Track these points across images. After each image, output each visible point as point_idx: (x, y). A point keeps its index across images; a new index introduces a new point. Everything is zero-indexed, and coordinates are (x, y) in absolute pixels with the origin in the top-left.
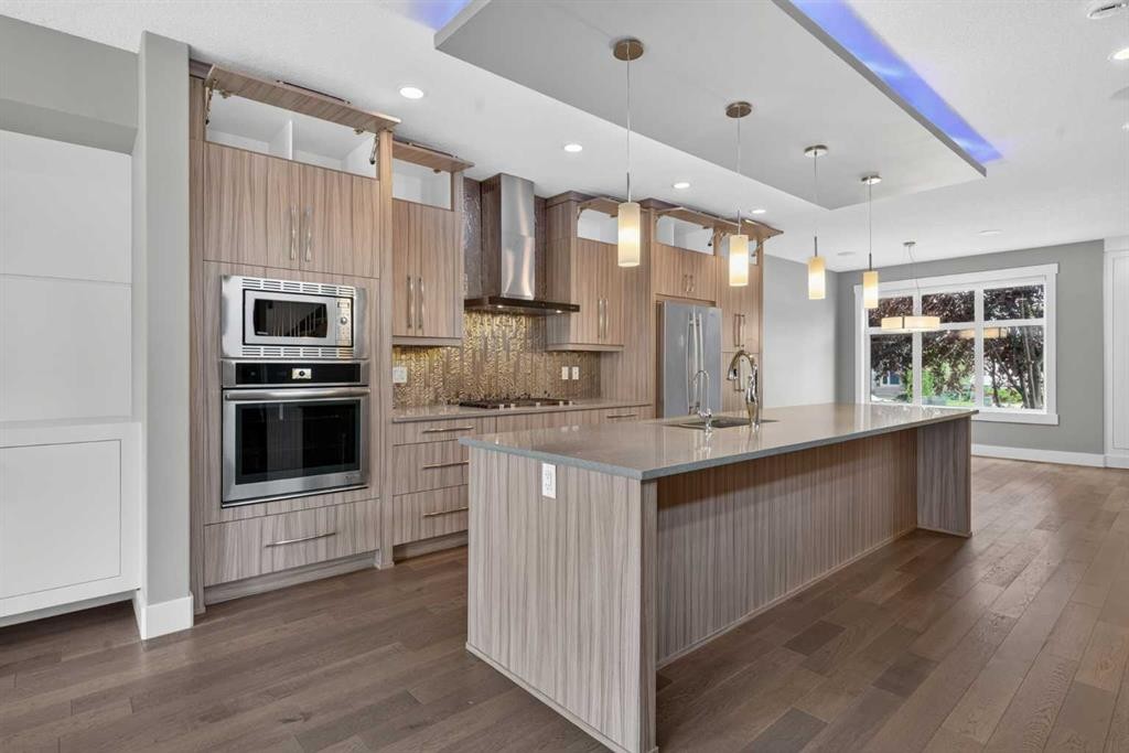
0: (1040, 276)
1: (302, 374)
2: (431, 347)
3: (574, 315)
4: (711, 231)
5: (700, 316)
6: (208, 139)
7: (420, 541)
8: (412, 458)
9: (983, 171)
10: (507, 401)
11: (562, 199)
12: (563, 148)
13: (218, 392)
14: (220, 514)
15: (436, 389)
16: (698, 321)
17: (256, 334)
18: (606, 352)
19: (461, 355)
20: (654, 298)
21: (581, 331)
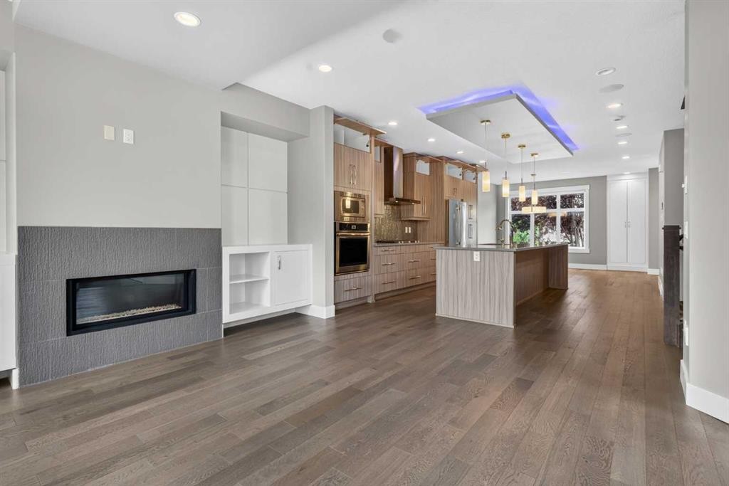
0: (584, 189)
1: (354, 227)
3: (415, 205)
5: (460, 205)
7: (381, 293)
8: (379, 261)
9: (572, 154)
11: (409, 156)
12: (427, 139)
16: (459, 208)
17: (343, 212)
18: (420, 221)
20: (445, 198)
21: (418, 212)
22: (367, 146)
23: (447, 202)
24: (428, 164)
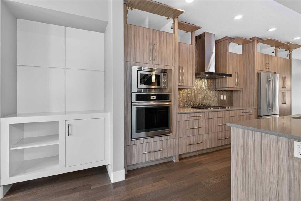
1: (153, 97)
2: (183, 89)
3: (228, 78)
4: (274, 47)
5: (273, 77)
6: (127, 23)
7: (186, 153)
8: (184, 126)
10: (210, 107)
11: (222, 40)
13: (131, 103)
14: (131, 143)
15: (184, 103)
16: (272, 79)
17: (141, 85)
18: (235, 91)
19: (191, 92)
20: (256, 72)
21: (230, 83)
22: (172, 28)
23: (259, 75)
24: (241, 46)
